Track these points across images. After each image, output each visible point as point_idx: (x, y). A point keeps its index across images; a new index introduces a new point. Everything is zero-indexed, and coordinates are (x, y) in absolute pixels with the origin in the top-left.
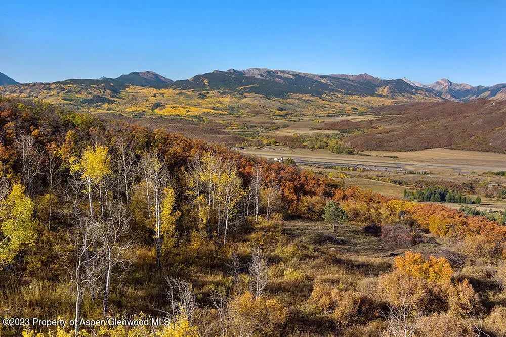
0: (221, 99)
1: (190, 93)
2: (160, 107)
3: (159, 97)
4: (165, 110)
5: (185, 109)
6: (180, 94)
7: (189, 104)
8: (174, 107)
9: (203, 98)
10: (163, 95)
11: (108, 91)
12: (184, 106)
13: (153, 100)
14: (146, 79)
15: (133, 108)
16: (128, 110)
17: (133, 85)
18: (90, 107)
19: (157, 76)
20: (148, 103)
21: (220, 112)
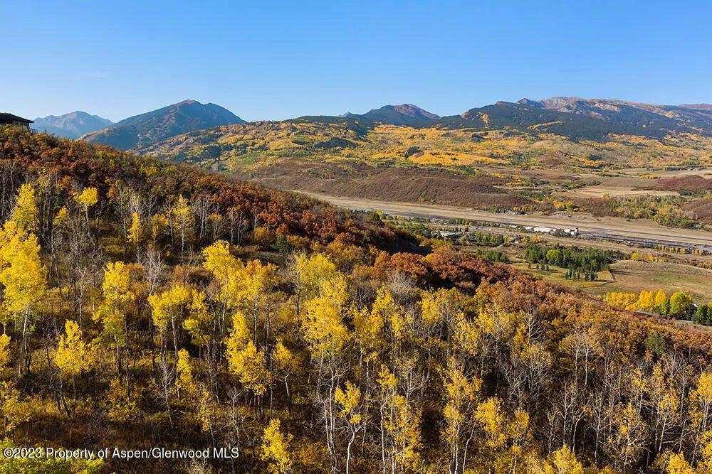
0: (504, 142)
1: (460, 133)
2: (417, 154)
3: (417, 140)
4: (422, 158)
5: (450, 157)
6: (447, 135)
7: (457, 150)
8: (435, 154)
9: (479, 141)
10: (422, 136)
11: (350, 131)
12: (449, 152)
13: (409, 144)
14: (402, 115)
15: (381, 155)
16: (374, 157)
17: (384, 123)
18: (326, 153)
19: (418, 111)
20: (401, 147)
21: (500, 161)
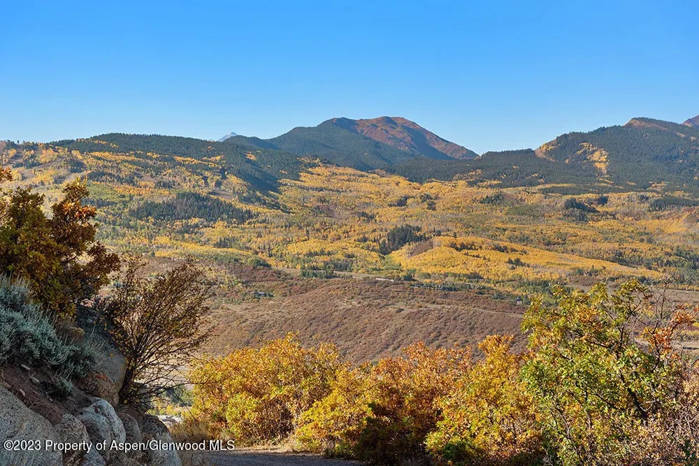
0: (651, 224)
1: (534, 198)
2: (413, 245)
3: (414, 208)
4: (427, 256)
5: (505, 257)
6: (496, 200)
7: (524, 240)
8: (463, 247)
9: (582, 219)
10: (430, 202)
11: (233, 179)
12: (502, 244)
13: (392, 218)
14: (377, 145)
15: (313, 245)
16: (293, 249)
17: (327, 162)
18: (158, 233)
19: (418, 136)
20: (370, 227)
21: (642, 271)
